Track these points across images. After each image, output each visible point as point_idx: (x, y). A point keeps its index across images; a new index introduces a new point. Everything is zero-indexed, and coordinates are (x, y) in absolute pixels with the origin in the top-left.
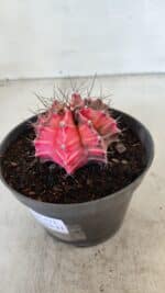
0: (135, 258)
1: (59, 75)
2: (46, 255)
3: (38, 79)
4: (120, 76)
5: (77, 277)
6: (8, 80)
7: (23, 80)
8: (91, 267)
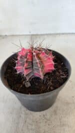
0: (60, 119)
1: (29, 34)
4: (57, 34)
8: (40, 123)
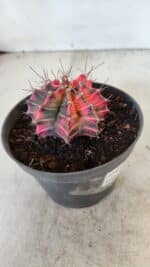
2: (46, 211)
3: (50, 52)
5: (70, 233)
6: (23, 52)
7: (37, 52)
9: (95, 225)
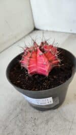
9: (33, 126)
